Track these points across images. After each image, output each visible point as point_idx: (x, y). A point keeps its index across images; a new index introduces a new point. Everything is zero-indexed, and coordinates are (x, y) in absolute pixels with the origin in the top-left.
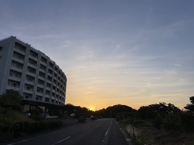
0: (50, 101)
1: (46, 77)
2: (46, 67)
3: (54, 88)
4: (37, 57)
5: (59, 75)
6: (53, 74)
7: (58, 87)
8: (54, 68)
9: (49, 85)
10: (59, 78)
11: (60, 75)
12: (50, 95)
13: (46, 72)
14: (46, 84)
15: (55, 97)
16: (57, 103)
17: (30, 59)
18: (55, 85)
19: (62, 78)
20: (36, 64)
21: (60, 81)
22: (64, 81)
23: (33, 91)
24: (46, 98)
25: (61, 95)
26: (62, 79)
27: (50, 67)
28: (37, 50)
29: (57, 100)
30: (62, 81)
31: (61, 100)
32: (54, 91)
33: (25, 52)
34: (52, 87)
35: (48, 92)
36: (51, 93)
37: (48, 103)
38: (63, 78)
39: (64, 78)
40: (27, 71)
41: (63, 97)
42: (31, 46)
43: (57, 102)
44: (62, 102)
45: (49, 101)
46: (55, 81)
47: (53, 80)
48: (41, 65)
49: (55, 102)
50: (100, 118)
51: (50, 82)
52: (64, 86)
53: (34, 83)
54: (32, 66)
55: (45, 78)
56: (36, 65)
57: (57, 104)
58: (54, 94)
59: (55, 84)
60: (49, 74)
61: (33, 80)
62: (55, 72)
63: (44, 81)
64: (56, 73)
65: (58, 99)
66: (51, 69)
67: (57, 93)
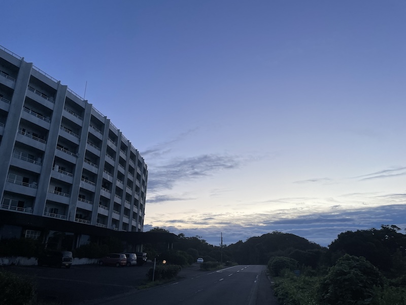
0: (94, 218)
1: (82, 153)
2: (81, 127)
3: (107, 185)
4: (54, 100)
5: (122, 155)
6: (104, 149)
7: (119, 184)
8: (106, 132)
9: (90, 176)
10: (122, 162)
11: (126, 155)
12: (93, 204)
13: (80, 141)
14: (78, 173)
15: (109, 209)
16: (114, 226)
17: (29, 101)
18: (109, 178)
19: (131, 163)
20: (48, 117)
21: (125, 169)
22: (139, 172)
23: (37, 188)
24: (79, 209)
25: (128, 206)
26: (133, 166)
27: (91, 130)
28: (52, 79)
29: (116, 216)
30: (131, 170)
31: (129, 218)
32: (105, 193)
33: (16, 82)
34: (99, 183)
35: (86, 195)
36: (97, 199)
37: (86, 222)
38: (135, 164)
39: (137, 163)
40: (19, 132)
41: (135, 210)
42: (33, 67)
43: (115, 222)
44: (134, 223)
45: (90, 220)
46: (109, 168)
47: (102, 164)
48: (65, 121)
49: (110, 222)
50: (228, 265)
51: (93, 169)
52: (137, 183)
53: (40, 167)
54: (35, 119)
55: (77, 157)
56: (50, 119)
57: (117, 226)
58: (105, 202)
59: (109, 176)
60: (89, 147)
61: (39, 159)
62: (110, 143)
63: (74, 163)
64: (113, 147)
65: (120, 214)
66: (98, 135)
67: (118, 200)
